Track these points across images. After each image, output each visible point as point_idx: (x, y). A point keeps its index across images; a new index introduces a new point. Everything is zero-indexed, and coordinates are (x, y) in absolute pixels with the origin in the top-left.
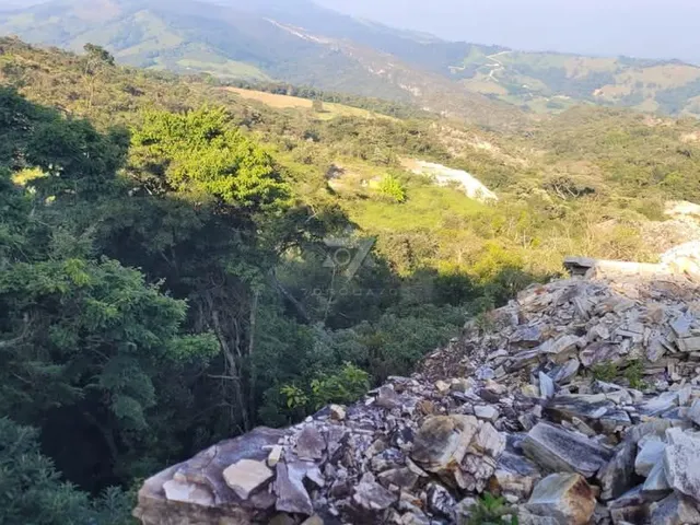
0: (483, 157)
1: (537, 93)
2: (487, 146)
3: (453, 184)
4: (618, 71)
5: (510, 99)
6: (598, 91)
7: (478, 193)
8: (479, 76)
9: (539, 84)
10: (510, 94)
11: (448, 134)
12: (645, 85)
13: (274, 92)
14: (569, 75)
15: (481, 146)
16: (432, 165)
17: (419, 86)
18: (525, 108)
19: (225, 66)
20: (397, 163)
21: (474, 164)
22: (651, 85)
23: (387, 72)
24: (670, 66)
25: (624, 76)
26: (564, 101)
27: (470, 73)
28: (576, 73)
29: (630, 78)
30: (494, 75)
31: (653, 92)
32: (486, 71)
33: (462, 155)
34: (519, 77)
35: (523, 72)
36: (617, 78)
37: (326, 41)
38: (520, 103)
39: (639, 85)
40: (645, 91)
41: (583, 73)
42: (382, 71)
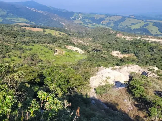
0: (81, 44)
1: (89, 23)
2: (81, 41)
3: (76, 51)
4: (105, 18)
5: (84, 24)
6: (102, 22)
7: (81, 52)
8: (77, 19)
9: (90, 21)
10: (84, 23)
11: (74, 40)
12: (111, 20)
13: (33, 27)
14: (96, 18)
15: (80, 42)
16: (72, 47)
17: (64, 23)
18: (87, 26)
19: (18, 19)
20: (66, 47)
21: (79, 46)
22: (112, 20)
23: (57, 19)
24: (116, 16)
25: (107, 19)
26: (95, 25)
27: (75, 19)
28: (97, 18)
29: (108, 19)
30: (80, 19)
31: (113, 22)
32: (78, 18)
33: (77, 44)
34: (85, 19)
35: (86, 18)
36: (105, 19)
37: (42, 12)
38: (86, 25)
39: (110, 20)
40: (111, 22)
41: (98, 18)
42: (56, 19)
